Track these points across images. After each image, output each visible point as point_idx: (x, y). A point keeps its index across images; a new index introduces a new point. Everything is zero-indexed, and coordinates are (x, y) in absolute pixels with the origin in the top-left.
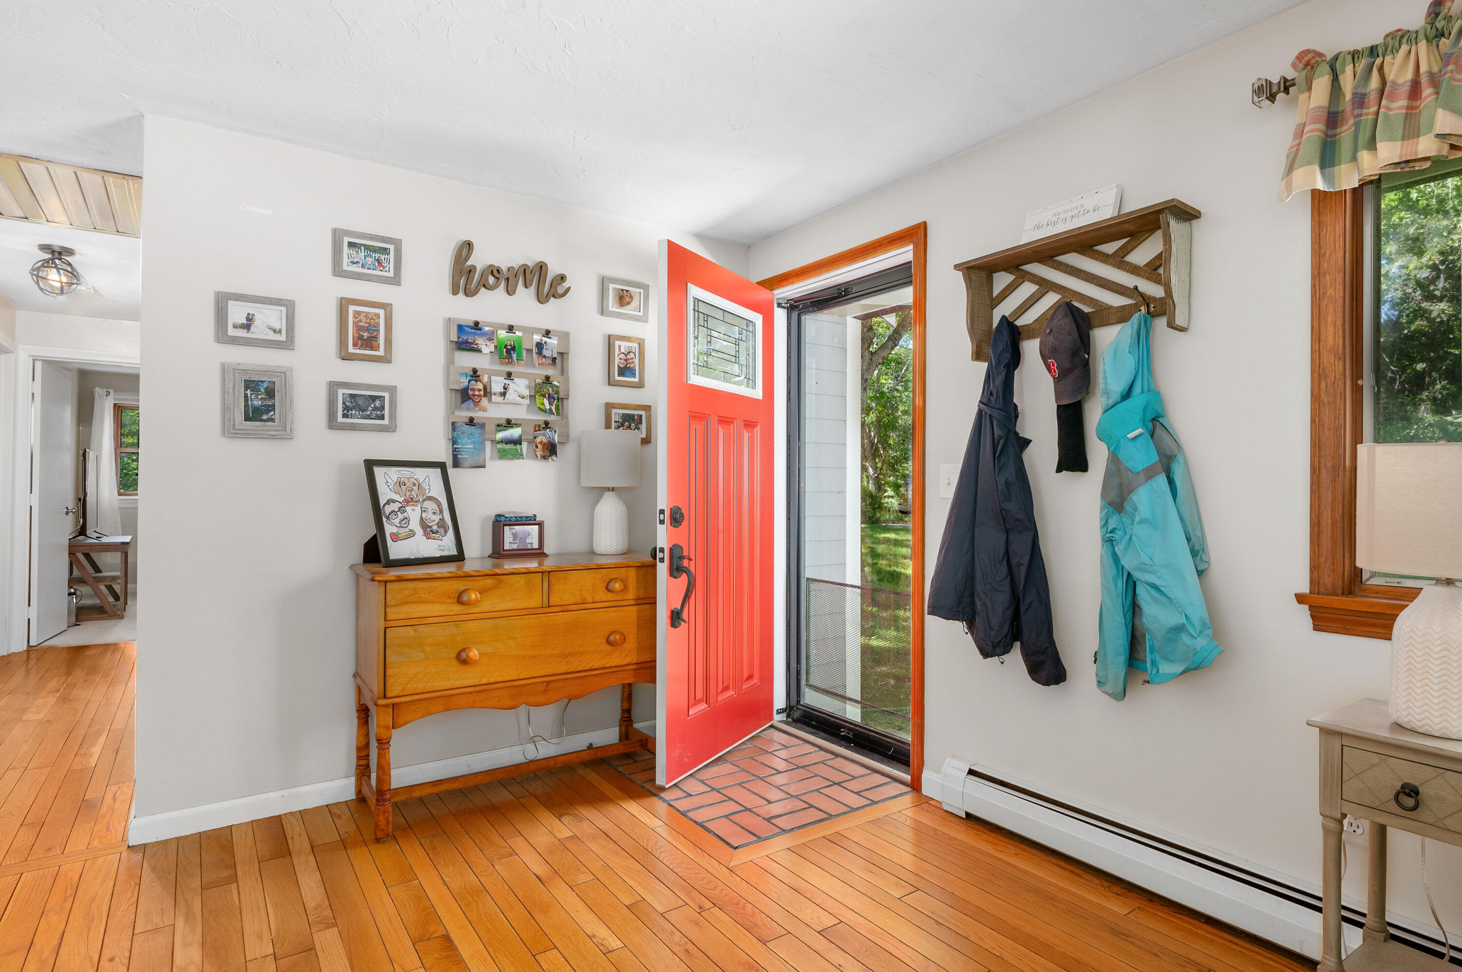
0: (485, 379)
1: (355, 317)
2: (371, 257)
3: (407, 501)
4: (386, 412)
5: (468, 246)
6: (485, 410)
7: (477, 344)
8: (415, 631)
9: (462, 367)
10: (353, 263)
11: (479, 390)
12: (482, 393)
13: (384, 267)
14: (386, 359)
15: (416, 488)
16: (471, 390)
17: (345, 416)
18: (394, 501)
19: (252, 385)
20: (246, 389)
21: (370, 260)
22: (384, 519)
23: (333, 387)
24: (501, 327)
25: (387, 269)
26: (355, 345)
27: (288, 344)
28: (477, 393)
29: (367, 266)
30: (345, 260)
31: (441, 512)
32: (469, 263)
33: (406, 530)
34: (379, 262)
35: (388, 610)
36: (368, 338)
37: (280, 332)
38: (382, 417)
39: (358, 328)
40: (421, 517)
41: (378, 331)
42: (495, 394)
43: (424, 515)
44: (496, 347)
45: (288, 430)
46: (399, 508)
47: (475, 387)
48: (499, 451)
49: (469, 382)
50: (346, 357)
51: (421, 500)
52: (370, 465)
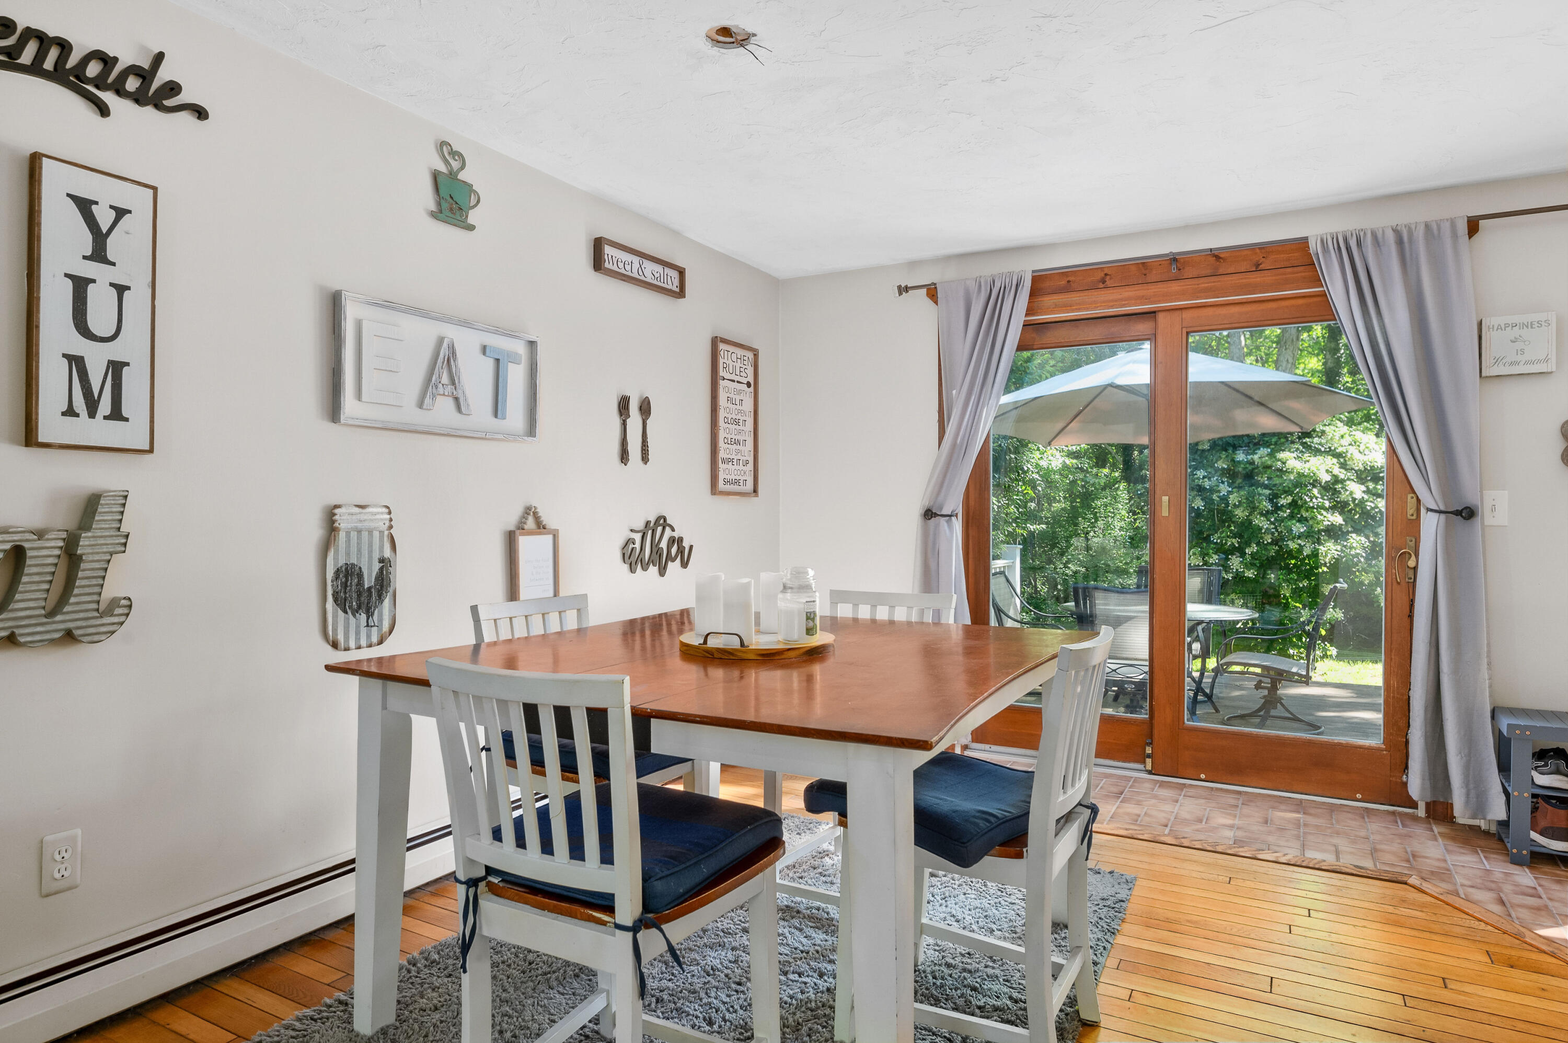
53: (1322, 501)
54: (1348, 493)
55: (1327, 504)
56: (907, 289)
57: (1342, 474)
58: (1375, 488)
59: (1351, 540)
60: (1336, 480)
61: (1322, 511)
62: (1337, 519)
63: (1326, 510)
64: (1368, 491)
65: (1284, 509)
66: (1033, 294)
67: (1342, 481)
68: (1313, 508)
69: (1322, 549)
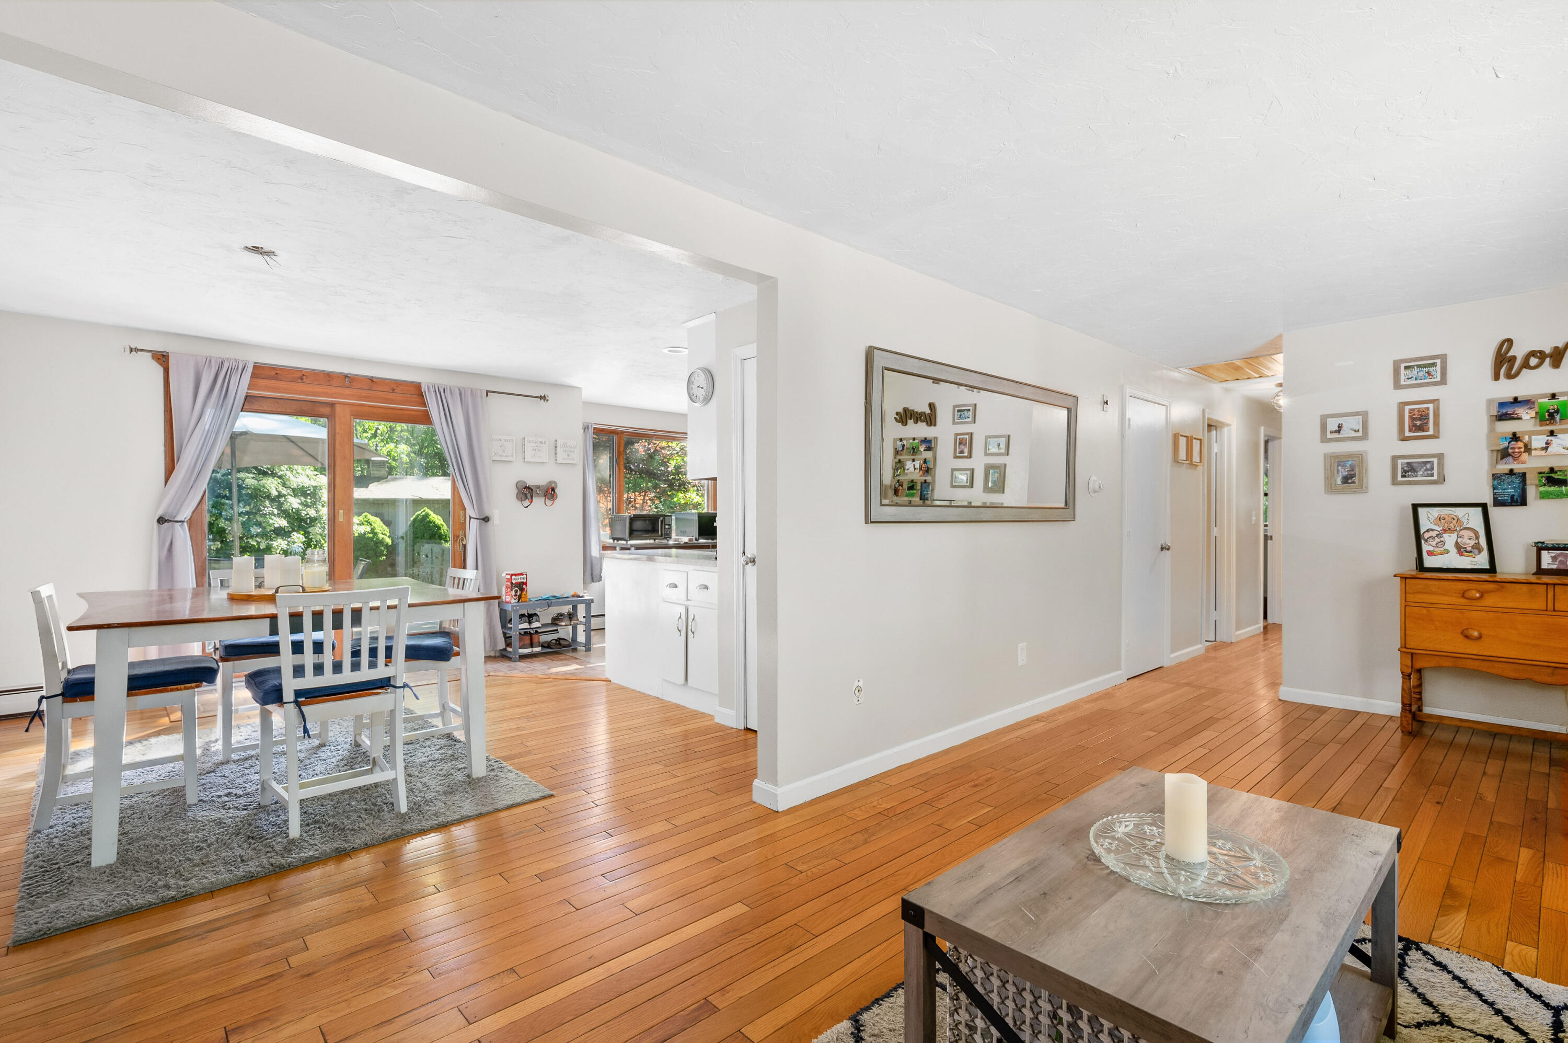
0: (1526, 438)
1: (1410, 413)
2: (1422, 371)
3: (1445, 531)
4: (1435, 472)
5: (1510, 342)
6: (1524, 462)
7: (1516, 414)
8: (1428, 610)
9: (1502, 433)
10: (1408, 379)
11: (1520, 448)
12: (1522, 450)
13: (1432, 376)
14: (1435, 436)
15: (1454, 522)
16: (1511, 448)
17: (1403, 476)
18: (1432, 530)
19: (1342, 464)
20: (1338, 466)
21: (1421, 374)
22: (1423, 542)
23: (1395, 459)
24: (1543, 396)
25: (1435, 376)
26: (1410, 430)
27: (1365, 437)
28: (1517, 450)
29: (1420, 378)
30: (1402, 377)
31: (1477, 538)
32: (1510, 354)
33: (1442, 549)
34: (1429, 373)
35: (1407, 595)
36: (1420, 425)
37: (1358, 431)
38: (1432, 475)
39: (1412, 418)
40: (1457, 542)
41: (1428, 419)
42: (1536, 449)
43: (1459, 540)
44: (1537, 413)
45: (1364, 488)
46: (1437, 535)
47: (1515, 446)
48: (1541, 493)
49: (1509, 443)
50: (1405, 439)
51: (1458, 529)
52: (1415, 507)
53: (272, 509)
54: (289, 504)
55: (276, 512)
56: (137, 350)
57: (284, 491)
58: (306, 501)
59: (293, 537)
60: (280, 495)
61: (273, 517)
62: (283, 523)
63: (274, 515)
64: (301, 504)
65: (242, 515)
66: (254, 376)
67: (284, 496)
68: (266, 514)
69: (275, 544)
